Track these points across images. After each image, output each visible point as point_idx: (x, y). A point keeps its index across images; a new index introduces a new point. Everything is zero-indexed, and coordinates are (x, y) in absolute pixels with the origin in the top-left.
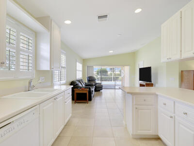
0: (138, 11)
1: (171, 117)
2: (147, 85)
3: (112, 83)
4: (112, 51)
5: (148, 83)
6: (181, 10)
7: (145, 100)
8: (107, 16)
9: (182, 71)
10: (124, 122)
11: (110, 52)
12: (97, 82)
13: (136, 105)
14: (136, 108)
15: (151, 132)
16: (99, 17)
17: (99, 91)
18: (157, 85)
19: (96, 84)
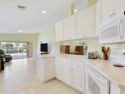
0: (44, 12)
1: (61, 66)
2: (45, 53)
3: (18, 54)
4: (21, 31)
5: (46, 52)
6: (64, 19)
7: (50, 61)
8: (25, 8)
9: (61, 46)
10: (36, 76)
11: (19, 31)
12: (6, 54)
13: (45, 64)
14: (46, 66)
15: (52, 77)
16: (19, 6)
17: (9, 61)
18: (50, 53)
19: (5, 56)
